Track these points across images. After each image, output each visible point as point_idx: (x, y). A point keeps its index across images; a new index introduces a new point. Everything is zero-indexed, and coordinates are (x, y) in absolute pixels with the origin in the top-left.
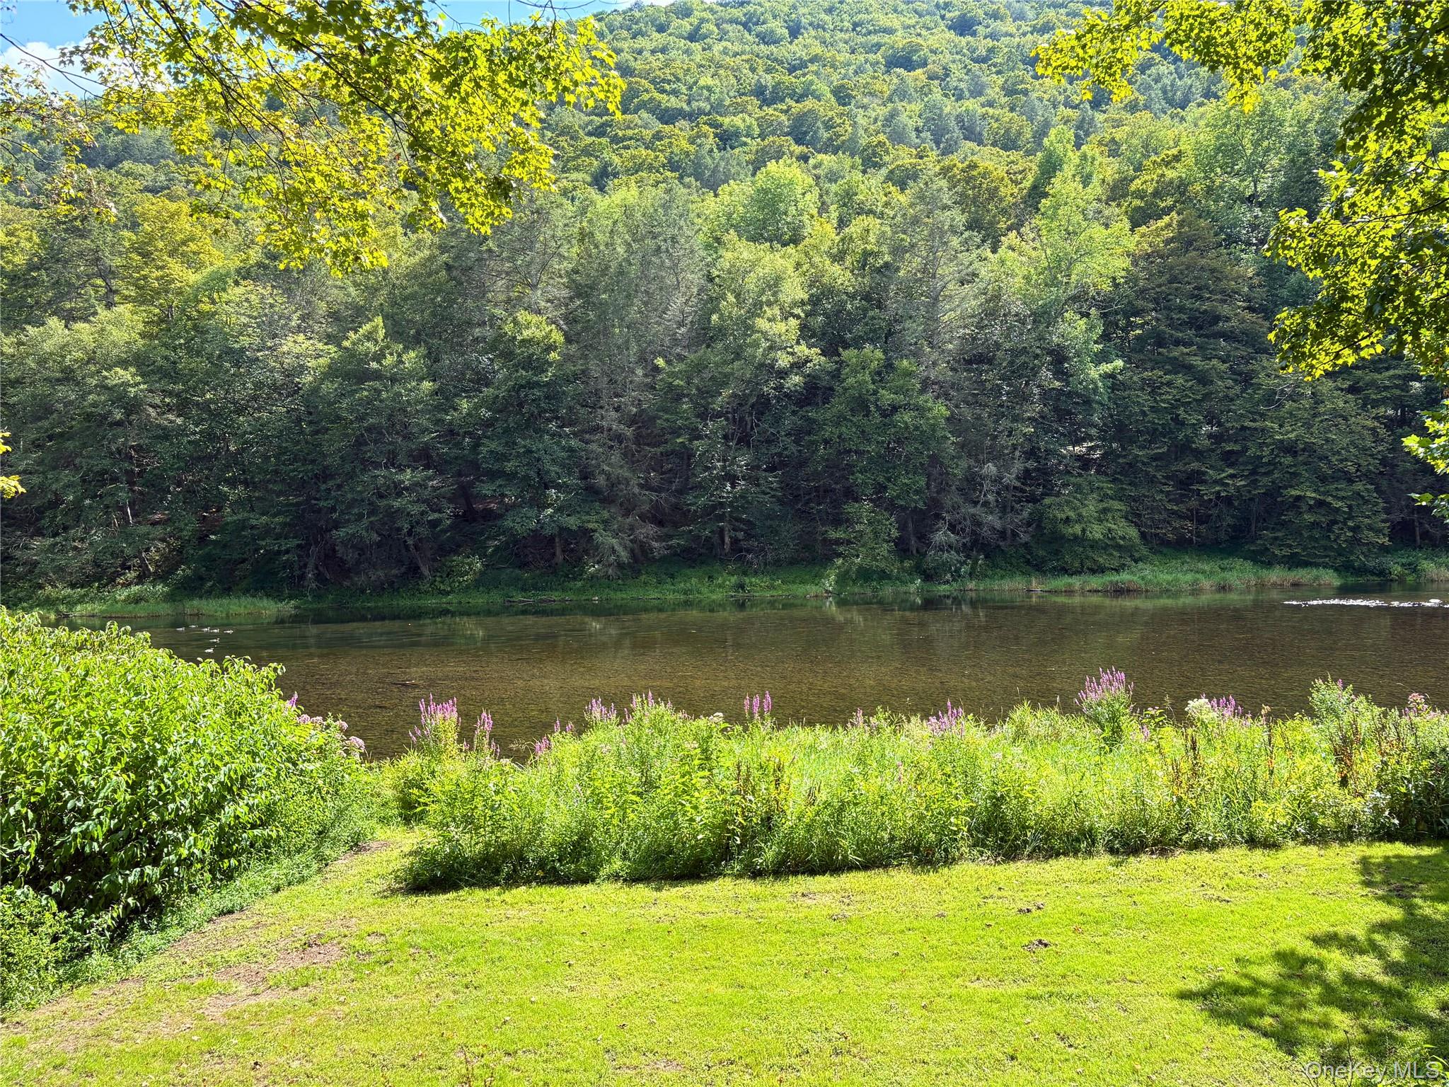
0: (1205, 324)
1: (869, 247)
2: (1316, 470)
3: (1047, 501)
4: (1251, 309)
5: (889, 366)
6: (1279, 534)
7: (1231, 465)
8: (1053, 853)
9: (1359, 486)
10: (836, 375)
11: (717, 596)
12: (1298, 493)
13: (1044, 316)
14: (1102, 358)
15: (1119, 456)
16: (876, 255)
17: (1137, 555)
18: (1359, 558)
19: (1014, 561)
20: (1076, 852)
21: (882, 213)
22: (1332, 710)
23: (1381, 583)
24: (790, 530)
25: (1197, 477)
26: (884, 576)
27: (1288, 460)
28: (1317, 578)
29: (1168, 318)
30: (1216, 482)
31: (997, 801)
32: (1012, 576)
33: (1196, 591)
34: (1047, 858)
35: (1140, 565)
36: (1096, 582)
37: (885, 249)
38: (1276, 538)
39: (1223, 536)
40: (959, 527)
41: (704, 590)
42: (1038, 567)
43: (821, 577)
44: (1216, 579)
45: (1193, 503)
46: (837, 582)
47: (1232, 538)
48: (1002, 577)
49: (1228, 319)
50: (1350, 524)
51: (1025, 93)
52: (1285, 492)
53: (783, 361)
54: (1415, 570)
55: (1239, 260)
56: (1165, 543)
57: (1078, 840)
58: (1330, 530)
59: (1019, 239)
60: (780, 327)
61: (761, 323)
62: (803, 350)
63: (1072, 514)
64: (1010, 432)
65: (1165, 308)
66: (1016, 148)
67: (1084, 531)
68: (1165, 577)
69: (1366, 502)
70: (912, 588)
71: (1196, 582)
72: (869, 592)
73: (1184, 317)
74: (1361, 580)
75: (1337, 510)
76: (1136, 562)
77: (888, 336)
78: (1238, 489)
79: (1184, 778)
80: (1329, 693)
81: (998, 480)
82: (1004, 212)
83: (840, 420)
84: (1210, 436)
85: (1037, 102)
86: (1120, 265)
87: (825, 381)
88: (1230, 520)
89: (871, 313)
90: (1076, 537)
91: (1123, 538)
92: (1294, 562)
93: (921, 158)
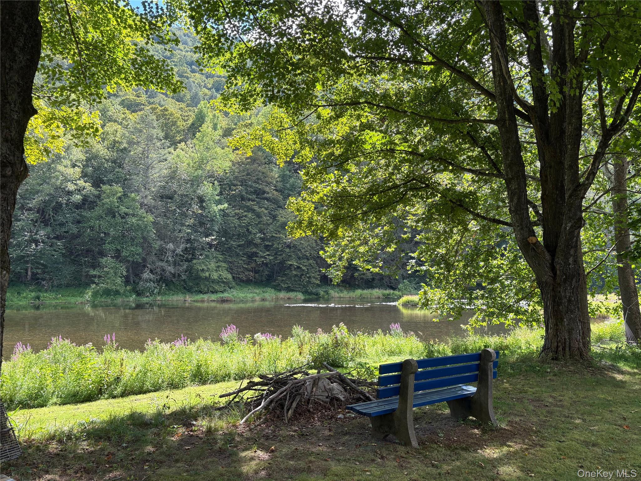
0: (259, 193)
1: (117, 139)
2: (297, 255)
3: (194, 261)
4: (276, 190)
5: (125, 195)
6: (284, 279)
7: (268, 251)
8: (217, 381)
9: (311, 261)
10: (99, 197)
11: (23, 303)
12: (291, 263)
13: (195, 182)
14: (219, 202)
15: (225, 244)
16: (120, 143)
17: (231, 286)
18: (310, 289)
19: (178, 287)
20: (224, 381)
21: (121, 123)
22: (298, 335)
23: (317, 298)
24: (68, 270)
25: (255, 254)
26: (117, 293)
27: (287, 250)
28: (296, 296)
29: (246, 189)
30: (262, 257)
31: (199, 367)
32: (177, 294)
33: (253, 301)
34: (216, 383)
35: (232, 290)
36: (214, 297)
37: (124, 141)
38: (283, 280)
39: (264, 279)
40: (154, 272)
41: (15, 300)
42: (188, 290)
43: (84, 293)
44: (261, 296)
45: (253, 265)
46: (92, 296)
47: (267, 279)
48: (173, 295)
49: (268, 193)
50: (308, 275)
51: (188, 78)
52: (286, 262)
53: (71, 187)
54: (327, 294)
55: (272, 170)
56: (242, 281)
57: (225, 377)
58: (301, 278)
59: (186, 146)
60: (70, 171)
61: (60, 168)
62: (81, 183)
63: (205, 268)
64: (180, 231)
65: (245, 185)
66: (183, 102)
67: (210, 275)
68: (241, 295)
69: (313, 268)
70: (131, 299)
71: (253, 297)
72: (109, 301)
73: (252, 190)
74: (311, 297)
75: (304, 270)
76: (230, 288)
77: (125, 182)
78: (270, 260)
79: (257, 356)
80: (297, 330)
81: (174, 251)
82: (179, 132)
83: (100, 217)
84: (261, 238)
85: (192, 83)
86: (227, 165)
87: (92, 198)
88: (267, 273)
89: (117, 170)
90: (206, 277)
91: (226, 278)
92: (289, 290)
93: (138, 97)
